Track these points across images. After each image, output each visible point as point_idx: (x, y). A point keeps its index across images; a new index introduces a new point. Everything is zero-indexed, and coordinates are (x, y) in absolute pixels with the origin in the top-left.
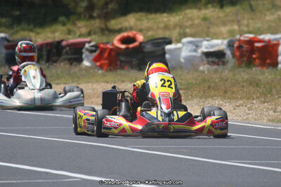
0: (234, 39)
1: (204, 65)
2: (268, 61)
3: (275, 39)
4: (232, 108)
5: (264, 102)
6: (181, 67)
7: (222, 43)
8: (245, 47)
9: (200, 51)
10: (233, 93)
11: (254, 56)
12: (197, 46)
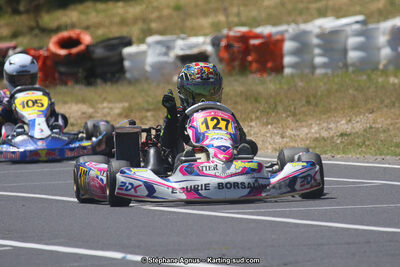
0: (219, 35)
2: (270, 65)
3: (277, 33)
5: (267, 124)
6: (147, 79)
7: (204, 43)
8: (237, 45)
9: (172, 55)
11: (250, 58)
12: (169, 47)
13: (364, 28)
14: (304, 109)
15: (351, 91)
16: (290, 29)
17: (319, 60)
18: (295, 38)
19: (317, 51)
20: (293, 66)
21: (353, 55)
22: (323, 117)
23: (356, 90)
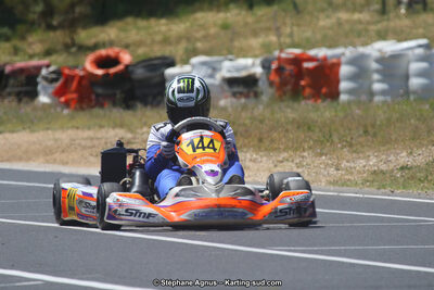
0: (270, 57)
1: (226, 97)
2: (324, 90)
3: (333, 57)
4: (272, 165)
5: (321, 155)
7: (253, 65)
8: (289, 68)
9: (219, 76)
10: (272, 141)
11: (303, 83)
12: (215, 69)
13: (428, 52)
14: (361, 140)
15: (412, 121)
16: (348, 52)
17: (377, 86)
18: (352, 62)
19: (376, 76)
20: (350, 92)
21: (415, 82)
22: (382, 148)
23: (419, 119)
